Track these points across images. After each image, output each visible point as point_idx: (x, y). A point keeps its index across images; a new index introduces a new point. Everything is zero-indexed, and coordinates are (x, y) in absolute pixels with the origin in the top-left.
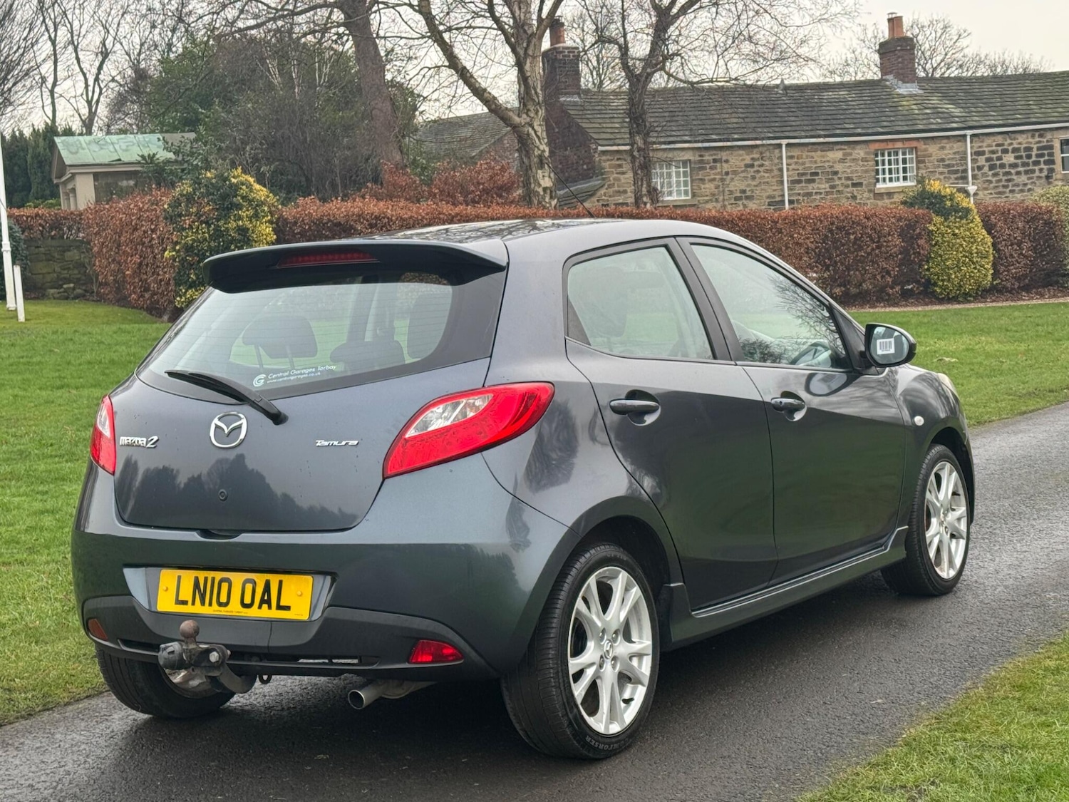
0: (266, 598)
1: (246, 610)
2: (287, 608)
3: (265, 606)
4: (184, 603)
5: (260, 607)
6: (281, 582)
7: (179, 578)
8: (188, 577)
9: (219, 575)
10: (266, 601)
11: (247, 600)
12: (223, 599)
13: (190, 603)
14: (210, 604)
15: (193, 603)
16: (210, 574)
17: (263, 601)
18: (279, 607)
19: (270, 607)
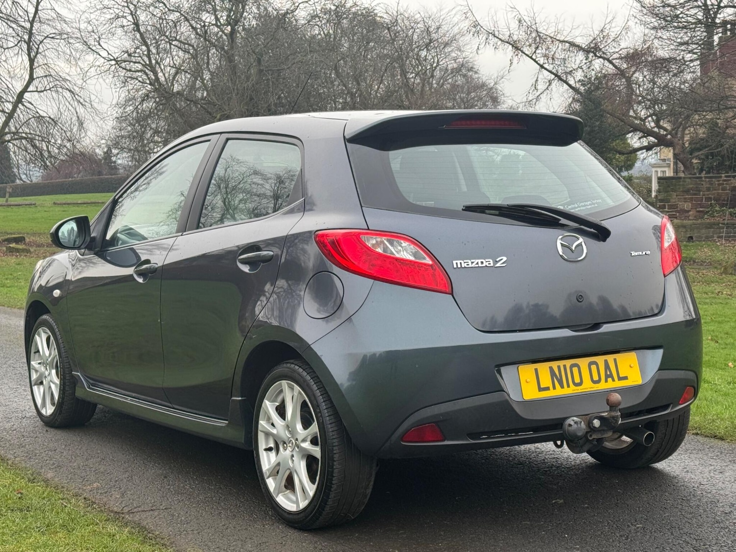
0: (608, 373)
1: (597, 385)
2: (626, 378)
3: (610, 380)
4: (547, 389)
5: (606, 381)
6: (615, 360)
7: (536, 370)
8: (544, 368)
9: (568, 363)
10: (609, 376)
11: (596, 378)
12: (577, 380)
13: (551, 388)
14: (568, 386)
15: (554, 388)
16: (561, 363)
17: (607, 377)
18: (620, 379)
19: (613, 380)
